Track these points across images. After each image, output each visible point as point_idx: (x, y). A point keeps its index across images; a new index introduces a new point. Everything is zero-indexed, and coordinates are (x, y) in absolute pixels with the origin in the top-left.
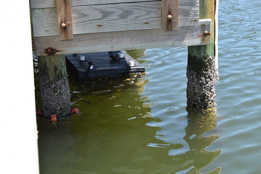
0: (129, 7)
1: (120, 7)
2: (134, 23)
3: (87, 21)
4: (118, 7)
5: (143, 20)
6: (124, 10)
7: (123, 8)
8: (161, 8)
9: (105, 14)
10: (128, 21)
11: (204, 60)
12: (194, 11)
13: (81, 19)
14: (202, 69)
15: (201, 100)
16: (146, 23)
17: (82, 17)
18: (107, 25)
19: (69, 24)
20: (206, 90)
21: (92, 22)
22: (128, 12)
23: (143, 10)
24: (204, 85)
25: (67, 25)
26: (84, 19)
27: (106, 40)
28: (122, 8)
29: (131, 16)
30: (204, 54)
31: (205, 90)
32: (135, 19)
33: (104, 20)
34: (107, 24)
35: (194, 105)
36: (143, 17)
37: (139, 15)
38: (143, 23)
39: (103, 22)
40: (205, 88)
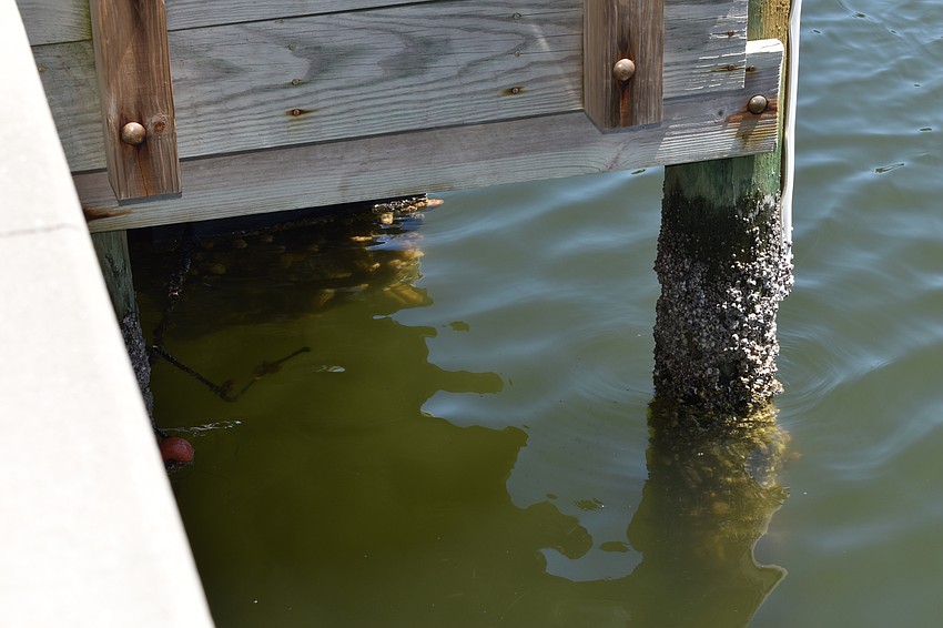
0: (435, 23)
1: (391, 26)
2: (456, 91)
3: (242, 94)
4: (386, 26)
5: (495, 79)
6: (411, 39)
7: (409, 29)
8: (581, 22)
9: (324, 61)
10: (430, 87)
11: (740, 213)
12: (727, 27)
13: (209, 88)
14: (734, 251)
15: (724, 380)
16: (511, 91)
17: (217, 78)
18: (331, 111)
19: (160, 124)
20: (745, 340)
21: (263, 97)
22: (428, 43)
23: (496, 33)
24: (737, 318)
25: (150, 128)
26: (229, 86)
27: (319, 156)
28: (402, 29)
29: (441, 63)
30: (741, 190)
31: (741, 337)
32: (460, 75)
33: (319, 86)
34: (332, 102)
35: (692, 400)
36: (499, 66)
37: (479, 56)
38: (497, 89)
39: (315, 97)
40: (740, 330)
